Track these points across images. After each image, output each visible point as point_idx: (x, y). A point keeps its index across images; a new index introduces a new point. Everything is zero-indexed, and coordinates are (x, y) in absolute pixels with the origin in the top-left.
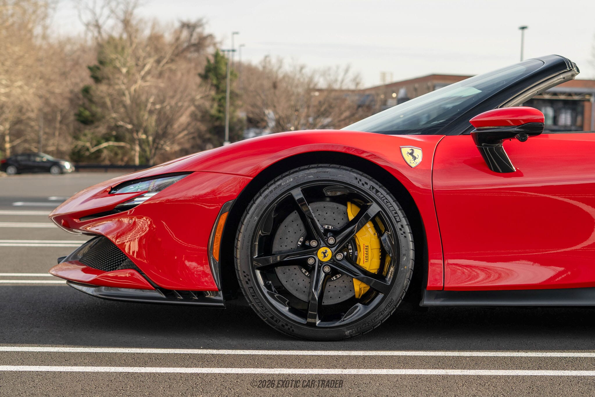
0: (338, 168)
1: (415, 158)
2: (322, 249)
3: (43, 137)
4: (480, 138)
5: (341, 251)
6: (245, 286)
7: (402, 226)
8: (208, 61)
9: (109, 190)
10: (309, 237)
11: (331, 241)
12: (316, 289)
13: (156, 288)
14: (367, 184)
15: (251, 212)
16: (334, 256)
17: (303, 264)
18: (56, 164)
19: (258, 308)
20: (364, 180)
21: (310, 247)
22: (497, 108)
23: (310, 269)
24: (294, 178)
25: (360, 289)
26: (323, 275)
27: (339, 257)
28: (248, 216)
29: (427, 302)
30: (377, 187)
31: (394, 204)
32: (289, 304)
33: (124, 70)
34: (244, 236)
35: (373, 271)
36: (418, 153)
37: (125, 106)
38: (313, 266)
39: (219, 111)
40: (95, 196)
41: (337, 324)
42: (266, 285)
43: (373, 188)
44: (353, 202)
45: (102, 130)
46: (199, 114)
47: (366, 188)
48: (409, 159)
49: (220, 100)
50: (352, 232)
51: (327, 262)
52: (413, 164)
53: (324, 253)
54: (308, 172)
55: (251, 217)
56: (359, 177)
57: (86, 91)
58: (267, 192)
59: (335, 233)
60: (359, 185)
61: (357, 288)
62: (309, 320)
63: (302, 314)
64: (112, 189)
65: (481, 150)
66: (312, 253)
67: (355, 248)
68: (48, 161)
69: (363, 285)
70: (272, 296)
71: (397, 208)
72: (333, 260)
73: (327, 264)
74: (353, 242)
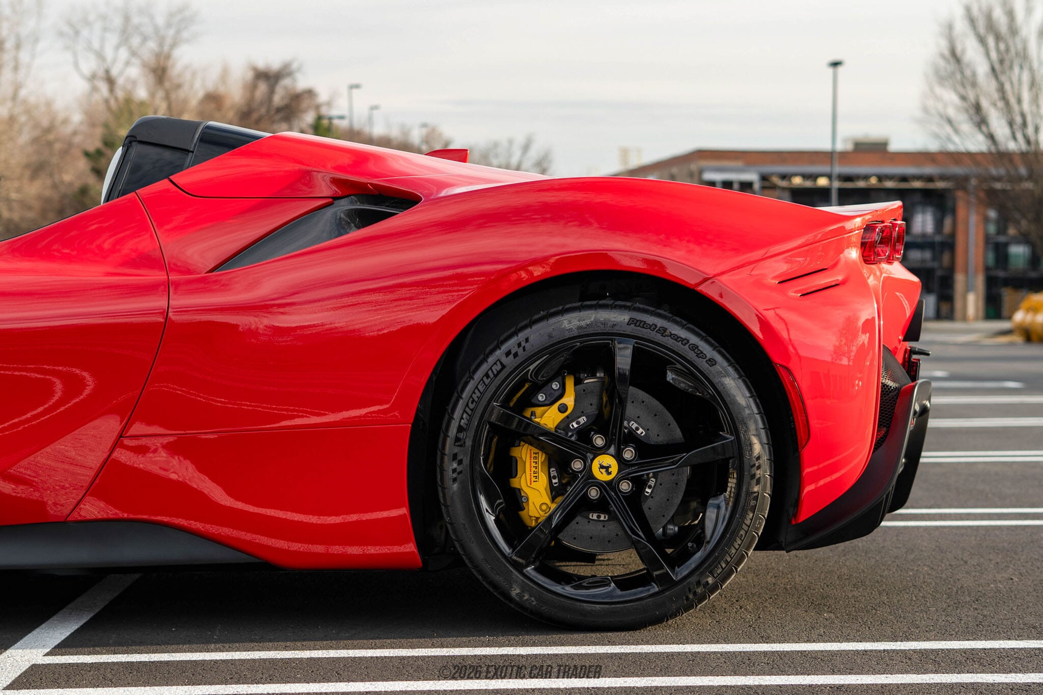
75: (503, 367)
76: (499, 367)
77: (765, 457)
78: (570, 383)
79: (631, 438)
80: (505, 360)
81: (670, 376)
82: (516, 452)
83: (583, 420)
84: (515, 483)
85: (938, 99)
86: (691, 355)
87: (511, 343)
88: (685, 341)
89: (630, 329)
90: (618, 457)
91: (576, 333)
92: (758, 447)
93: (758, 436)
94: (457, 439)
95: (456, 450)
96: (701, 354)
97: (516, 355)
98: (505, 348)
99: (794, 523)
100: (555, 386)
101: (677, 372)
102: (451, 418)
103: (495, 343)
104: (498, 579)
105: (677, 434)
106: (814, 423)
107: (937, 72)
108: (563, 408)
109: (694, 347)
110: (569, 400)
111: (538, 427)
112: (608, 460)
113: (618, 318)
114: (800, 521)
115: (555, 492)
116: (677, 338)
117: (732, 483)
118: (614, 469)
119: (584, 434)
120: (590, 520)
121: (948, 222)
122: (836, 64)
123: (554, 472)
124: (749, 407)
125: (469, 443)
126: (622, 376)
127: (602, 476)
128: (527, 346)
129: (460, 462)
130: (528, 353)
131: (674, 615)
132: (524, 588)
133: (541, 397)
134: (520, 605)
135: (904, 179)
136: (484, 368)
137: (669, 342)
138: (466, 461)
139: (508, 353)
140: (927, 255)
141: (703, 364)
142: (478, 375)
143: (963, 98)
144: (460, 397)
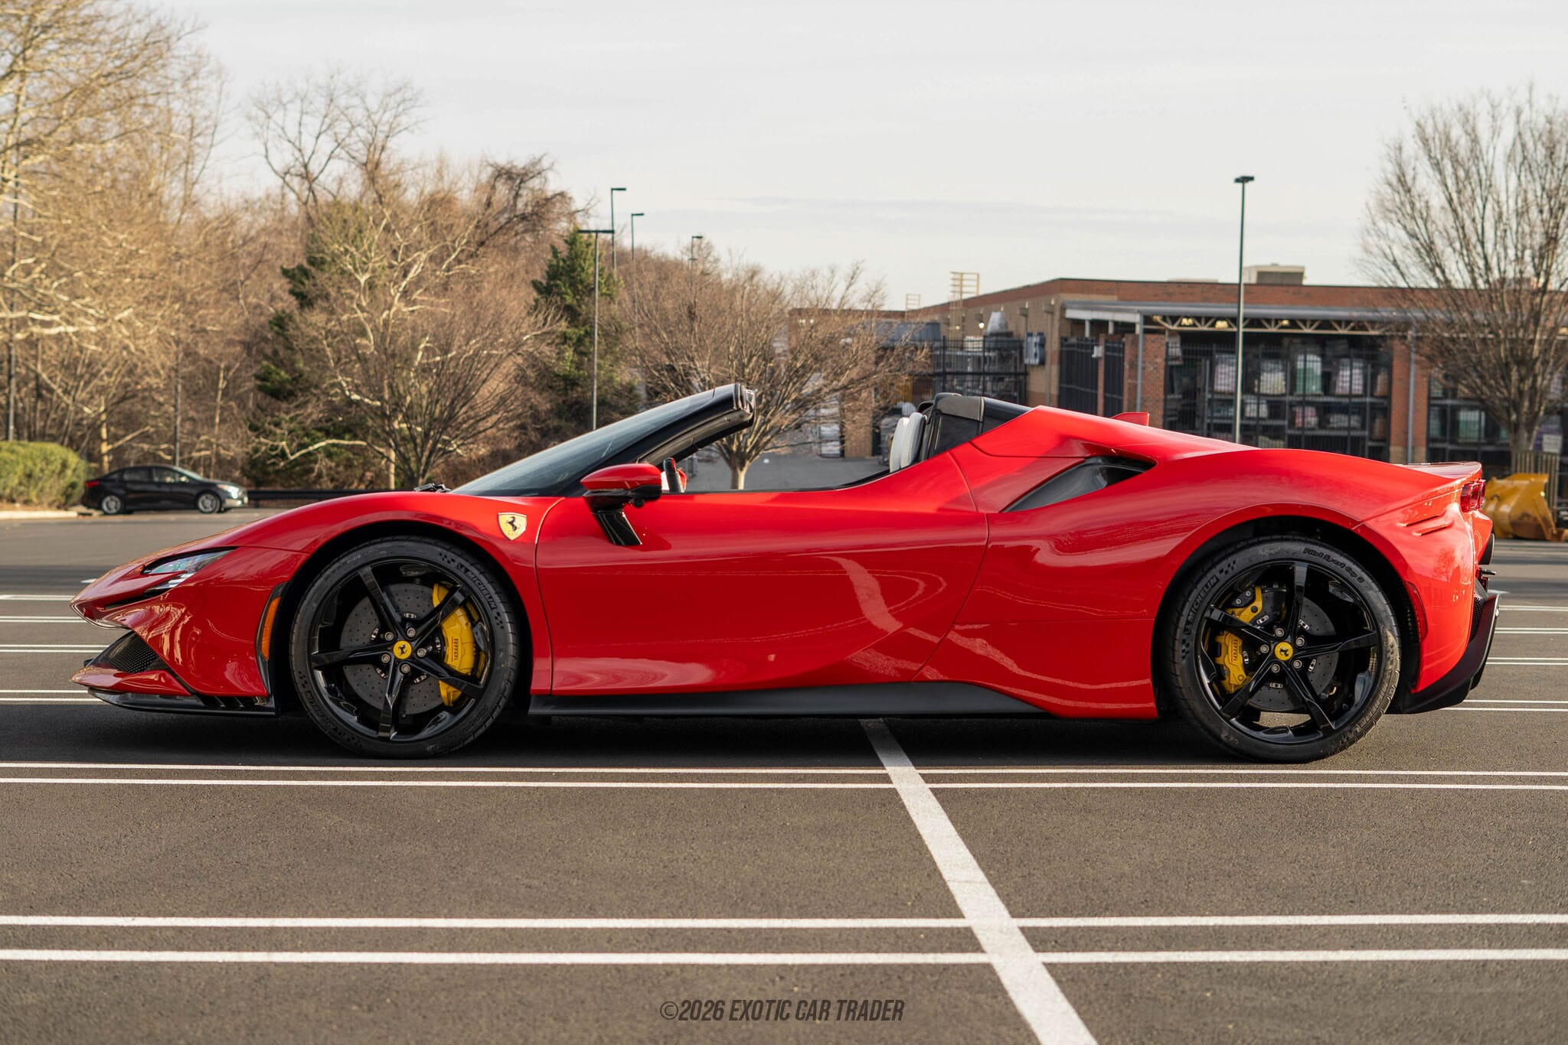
0: (419, 542)
1: (515, 528)
2: (401, 643)
3: (183, 429)
4: (595, 504)
5: (424, 645)
6: (301, 690)
7: (498, 614)
8: (555, 252)
9: (139, 570)
10: (384, 629)
11: (411, 633)
12: (390, 693)
13: (193, 694)
14: (453, 561)
15: (308, 598)
16: (415, 651)
17: (376, 662)
18: (208, 489)
19: (318, 718)
20: (450, 555)
21: (384, 641)
22: (634, 462)
23: (385, 668)
24: (363, 555)
25: (448, 694)
26: (399, 676)
27: (422, 653)
28: (305, 602)
29: (533, 710)
30: (467, 565)
31: (490, 587)
32: (357, 713)
33: (363, 279)
34: (300, 628)
35: (464, 672)
36: (521, 522)
37: (362, 359)
38: (388, 665)
39: (579, 366)
40: (125, 577)
41: (416, 737)
42: (328, 689)
43: (462, 566)
44: (441, 585)
45: (314, 411)
46: (531, 374)
47: (453, 566)
48: (507, 530)
49: (580, 340)
50: (436, 621)
51: (406, 660)
52: (512, 535)
53: (402, 649)
54: (379, 546)
55: (309, 603)
56: (444, 552)
57: (280, 322)
58: (328, 572)
59: (416, 624)
60: (444, 563)
61: (444, 693)
62: (381, 734)
63: (374, 726)
64: (145, 568)
65: (597, 517)
66: (385, 648)
67: (443, 642)
68: (192, 483)
69: (452, 689)
70: (337, 703)
71: (492, 592)
72: (413, 658)
73: (405, 661)
74: (439, 632)
75: (1218, 580)
76: (1215, 580)
77: (1396, 646)
78: (1258, 592)
79: (1302, 632)
80: (1218, 575)
81: (1331, 589)
82: (1221, 639)
83: (1266, 618)
84: (1220, 661)
85: (1381, 235)
86: (1347, 575)
87: (1223, 565)
88: (1342, 565)
89: (1306, 556)
90: (1293, 644)
91: (1268, 558)
92: (1392, 640)
93: (1391, 631)
94: (1186, 630)
95: (1185, 637)
96: (1353, 574)
97: (1227, 572)
98: (1219, 567)
99: (1413, 691)
100: (1248, 594)
101: (1335, 585)
102: (1180, 614)
103: (1210, 564)
104: (1213, 726)
105: (1331, 628)
106: (1431, 624)
107: (1381, 203)
108: (1254, 610)
109: (1349, 569)
110: (1258, 604)
111: (1238, 621)
112: (1286, 645)
113: (1297, 548)
114: (1419, 689)
115: (1249, 669)
116: (1337, 563)
117: (1373, 661)
118: (1290, 653)
119: (1269, 627)
120: (1269, 688)
121: (1381, 379)
122: (1244, 180)
123: (1246, 655)
124: (1385, 611)
125: (1194, 632)
126: (1300, 588)
127: (1282, 657)
128: (1235, 566)
129: (1188, 645)
130: (1235, 571)
131: (1333, 754)
132: (1230, 732)
133: (1238, 602)
134: (1227, 745)
135: (1326, 323)
136: (1205, 581)
137: (1333, 566)
138: (1192, 644)
139: (1221, 571)
140: (1355, 421)
141: (1354, 581)
142: (1200, 586)
143: (1413, 236)
144: (1186, 600)
